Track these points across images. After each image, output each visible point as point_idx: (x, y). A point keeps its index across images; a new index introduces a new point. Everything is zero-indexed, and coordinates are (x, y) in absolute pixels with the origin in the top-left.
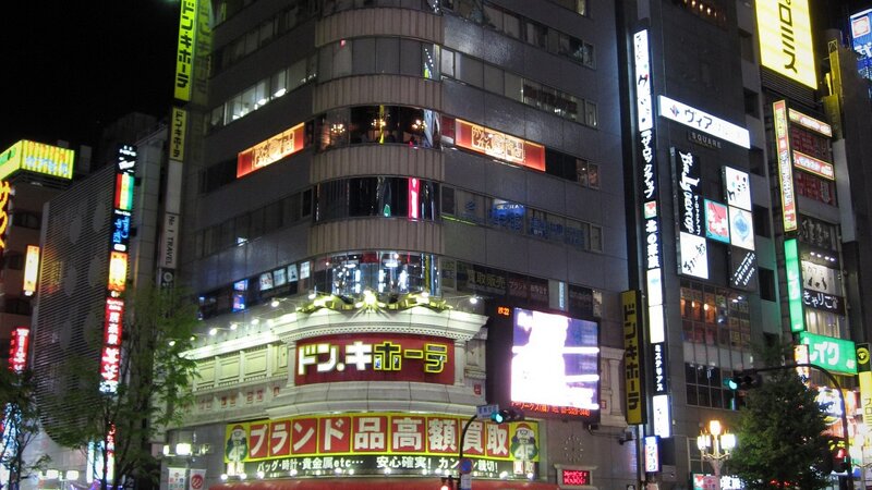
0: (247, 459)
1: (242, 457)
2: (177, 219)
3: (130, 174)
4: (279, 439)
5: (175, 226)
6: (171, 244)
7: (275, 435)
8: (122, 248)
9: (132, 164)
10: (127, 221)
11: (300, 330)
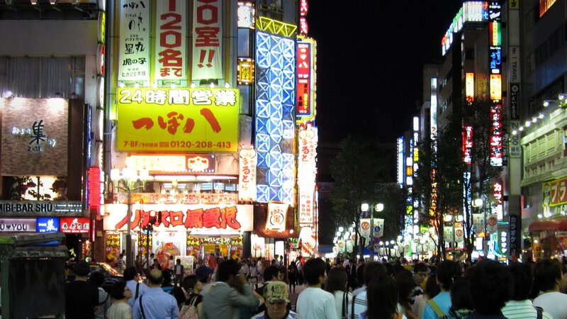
0: (551, 205)
1: (549, 203)
2: (518, 49)
3: (498, 21)
4: (563, 191)
5: (517, 54)
6: (515, 66)
7: (561, 190)
8: (497, 71)
9: (498, 14)
10: (499, 53)
11: (563, 120)
